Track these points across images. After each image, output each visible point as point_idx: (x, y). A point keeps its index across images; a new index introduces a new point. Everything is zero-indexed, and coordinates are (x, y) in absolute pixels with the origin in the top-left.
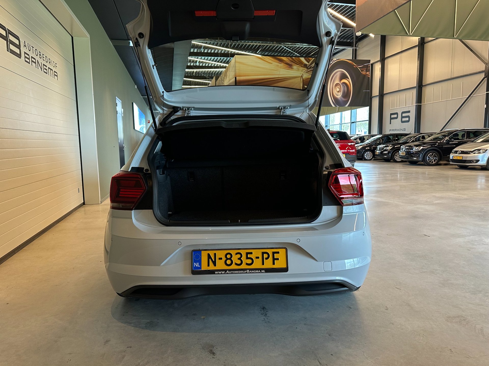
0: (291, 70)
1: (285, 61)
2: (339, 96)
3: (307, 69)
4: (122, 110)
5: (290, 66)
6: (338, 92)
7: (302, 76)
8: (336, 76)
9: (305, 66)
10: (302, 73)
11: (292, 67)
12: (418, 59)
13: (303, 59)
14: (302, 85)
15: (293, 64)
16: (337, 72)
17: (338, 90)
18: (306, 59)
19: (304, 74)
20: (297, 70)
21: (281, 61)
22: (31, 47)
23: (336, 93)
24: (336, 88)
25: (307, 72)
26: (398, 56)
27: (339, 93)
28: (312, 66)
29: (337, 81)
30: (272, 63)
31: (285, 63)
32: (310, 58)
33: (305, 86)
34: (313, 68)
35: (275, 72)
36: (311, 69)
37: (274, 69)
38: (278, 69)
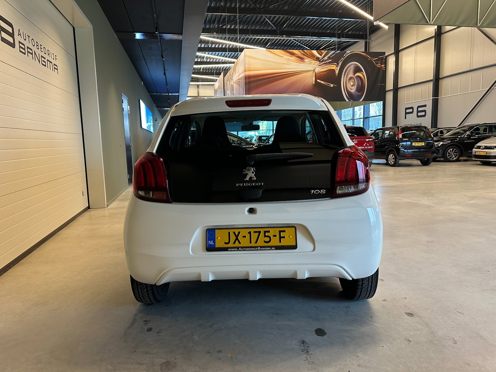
0: (303, 64)
1: (296, 54)
2: (353, 90)
3: (320, 62)
4: (129, 107)
5: (302, 59)
7: (314, 70)
8: (350, 70)
9: (318, 59)
10: (314, 66)
11: (304, 61)
12: (434, 51)
13: (315, 52)
14: (314, 79)
15: (305, 57)
16: (351, 66)
17: (352, 84)
18: (319, 52)
19: (317, 67)
20: (309, 63)
21: (293, 54)
22: (26, 36)
23: (350, 87)
24: (350, 82)
25: (319, 66)
26: (413, 48)
27: (353, 87)
28: (324, 59)
29: (351, 75)
30: (283, 56)
31: (297, 57)
32: (323, 51)
33: (318, 80)
34: (325, 61)
35: (287, 66)
36: (324, 62)
37: (285, 62)
38: (289, 62)
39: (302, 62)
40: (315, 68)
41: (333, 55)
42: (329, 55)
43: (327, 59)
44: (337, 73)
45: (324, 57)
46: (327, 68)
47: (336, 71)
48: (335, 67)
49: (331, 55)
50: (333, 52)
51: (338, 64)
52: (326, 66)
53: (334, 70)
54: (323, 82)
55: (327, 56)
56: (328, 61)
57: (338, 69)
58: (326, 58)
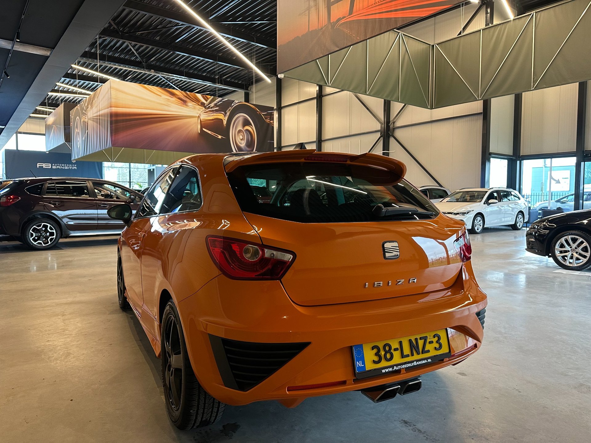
0: (186, 108)
1: (177, 95)
2: (243, 144)
3: (206, 108)
5: (184, 102)
6: (242, 140)
7: (199, 116)
8: (239, 121)
9: (203, 104)
10: (199, 112)
11: (187, 104)
12: (317, 112)
13: (199, 96)
14: (199, 127)
15: (187, 100)
16: (240, 117)
17: (241, 137)
18: (204, 96)
19: (202, 114)
20: (193, 108)
21: (173, 94)
23: (240, 141)
24: (239, 135)
25: (205, 112)
26: (295, 107)
27: (243, 142)
28: (210, 106)
29: (240, 128)
30: (161, 95)
31: (178, 98)
32: (209, 96)
33: (204, 129)
34: (212, 108)
35: (166, 108)
36: (210, 109)
37: (163, 103)
38: (168, 103)
39: (185, 106)
40: (200, 114)
41: (220, 103)
42: (215, 102)
43: (214, 106)
44: (225, 123)
45: (210, 103)
46: (213, 116)
47: (224, 121)
48: (222, 117)
49: (218, 103)
50: (220, 99)
51: (226, 113)
52: (213, 114)
53: (221, 120)
54: (209, 132)
55: (214, 103)
56: (215, 109)
57: (226, 120)
58: (212, 105)
